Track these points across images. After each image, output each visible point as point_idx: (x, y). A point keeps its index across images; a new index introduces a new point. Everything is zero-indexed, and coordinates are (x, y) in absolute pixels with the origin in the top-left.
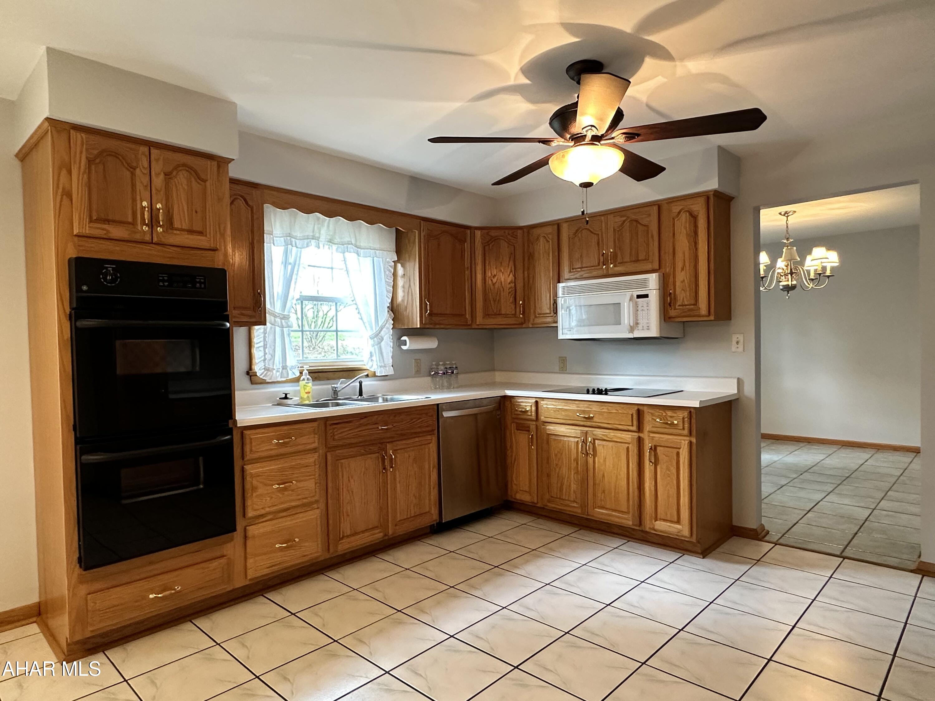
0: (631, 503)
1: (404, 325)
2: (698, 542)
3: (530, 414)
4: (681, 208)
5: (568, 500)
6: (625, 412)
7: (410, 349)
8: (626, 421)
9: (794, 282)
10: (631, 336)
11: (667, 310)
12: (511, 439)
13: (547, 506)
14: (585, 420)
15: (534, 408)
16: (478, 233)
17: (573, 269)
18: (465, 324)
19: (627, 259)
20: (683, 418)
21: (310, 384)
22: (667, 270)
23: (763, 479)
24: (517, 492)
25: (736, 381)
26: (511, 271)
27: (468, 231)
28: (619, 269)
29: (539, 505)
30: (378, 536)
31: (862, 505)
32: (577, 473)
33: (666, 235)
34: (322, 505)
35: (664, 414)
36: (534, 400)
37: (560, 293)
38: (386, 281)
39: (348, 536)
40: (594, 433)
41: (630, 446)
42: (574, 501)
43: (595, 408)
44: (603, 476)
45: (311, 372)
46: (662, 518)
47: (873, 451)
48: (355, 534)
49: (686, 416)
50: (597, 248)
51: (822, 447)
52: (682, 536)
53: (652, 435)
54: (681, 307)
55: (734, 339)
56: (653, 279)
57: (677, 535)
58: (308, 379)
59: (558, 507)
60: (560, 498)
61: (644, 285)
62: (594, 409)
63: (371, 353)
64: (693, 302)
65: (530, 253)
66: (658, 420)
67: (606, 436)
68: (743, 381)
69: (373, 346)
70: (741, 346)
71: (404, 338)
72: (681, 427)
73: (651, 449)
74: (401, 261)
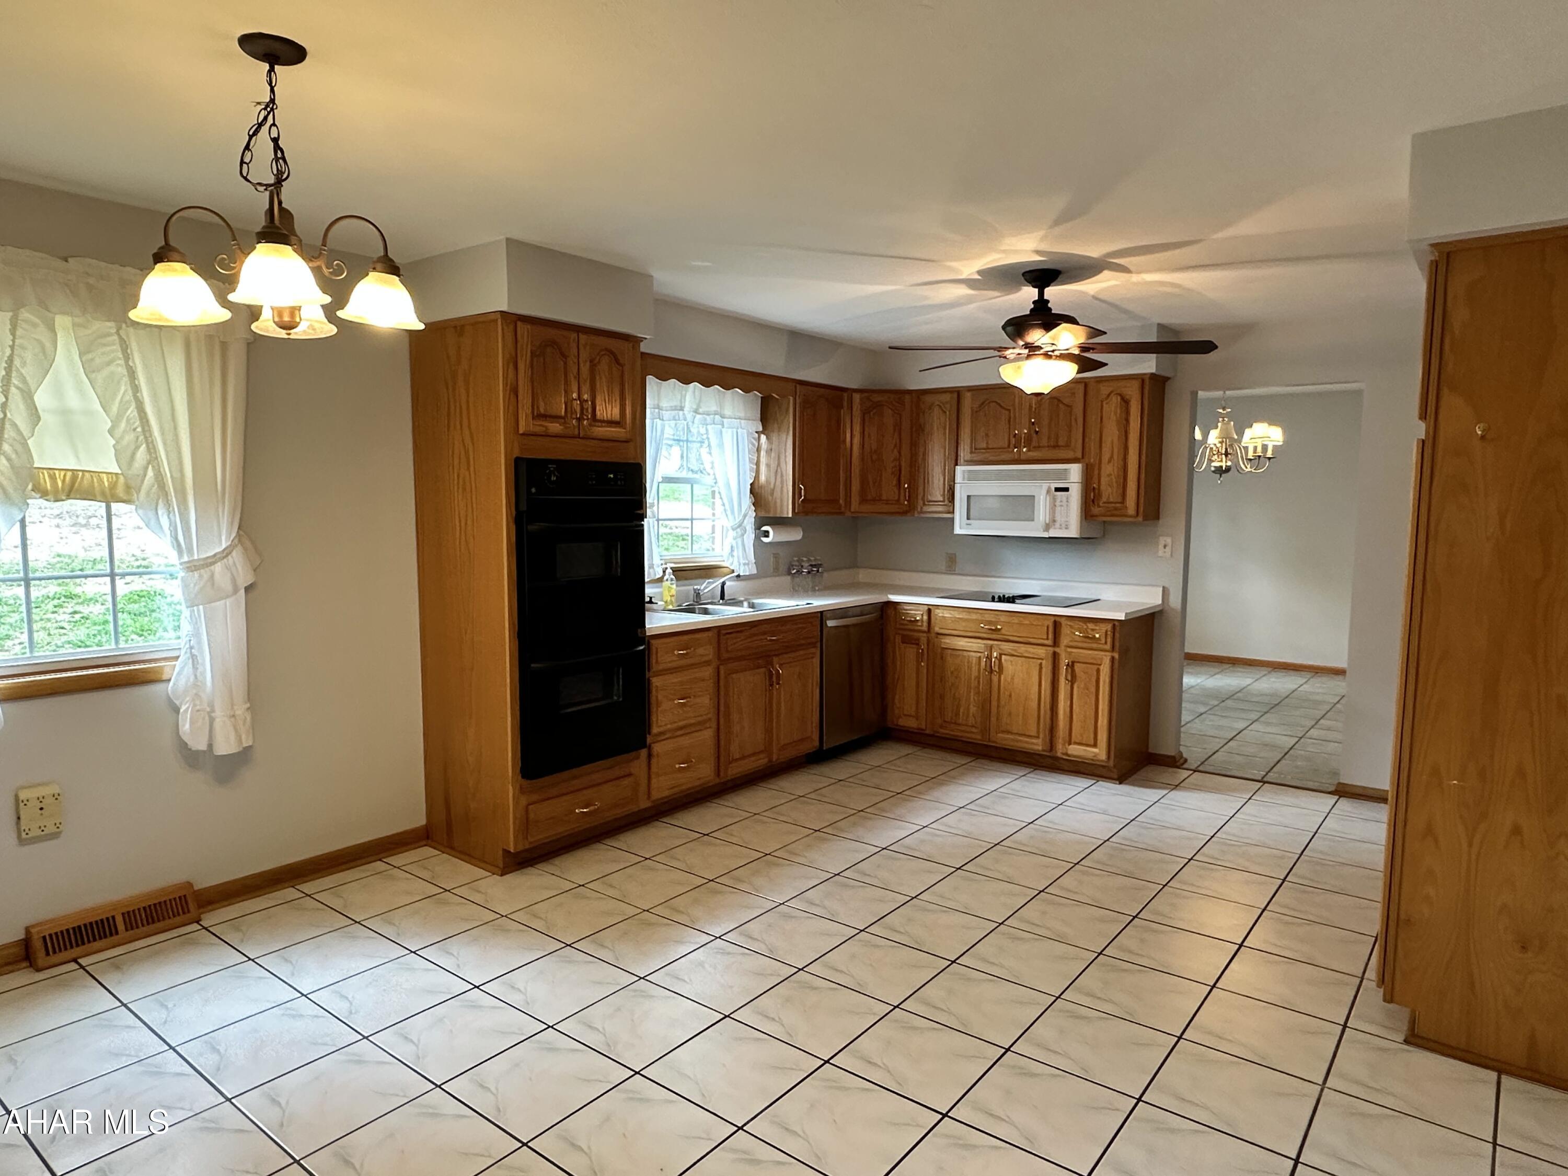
0: (1041, 726)
1: (768, 512)
2: (1115, 766)
3: (920, 624)
4: (1111, 389)
5: (967, 725)
6: (1040, 624)
7: (774, 541)
8: (1041, 633)
9: (1229, 463)
10: (1046, 535)
11: (1089, 506)
12: (894, 652)
13: (938, 732)
14: (990, 631)
15: (925, 618)
16: (857, 397)
17: (976, 449)
18: (838, 511)
19: (1044, 442)
20: (1106, 632)
21: (674, 586)
22: (1092, 460)
23: (1184, 705)
24: (900, 717)
25: (1161, 589)
26: (895, 445)
27: (845, 395)
28: (1034, 454)
29: (927, 732)
30: (761, 762)
31: (1289, 733)
32: (978, 693)
33: (1093, 419)
34: (714, 725)
35: (1085, 627)
36: (926, 608)
37: (959, 478)
38: (749, 458)
39: (737, 760)
40: (1002, 647)
41: (1044, 662)
42: (973, 726)
43: (1003, 618)
44: (1010, 696)
45: (675, 571)
46: (1077, 741)
47: (1308, 675)
48: (743, 758)
49: (1109, 629)
50: (1008, 426)
51: (1250, 669)
52: (1098, 760)
53: (1069, 650)
54: (1106, 505)
55: (1162, 541)
56: (1075, 471)
57: (1092, 760)
58: (672, 580)
59: (952, 733)
60: (955, 723)
61: (1064, 475)
62: (1002, 620)
63: (732, 547)
64: (1120, 500)
65: (920, 425)
66: (1077, 633)
67: (1015, 650)
68: (1168, 590)
69: (735, 539)
70: (1168, 549)
71: (765, 528)
72: (1103, 641)
73: (1068, 665)
74: (766, 432)
